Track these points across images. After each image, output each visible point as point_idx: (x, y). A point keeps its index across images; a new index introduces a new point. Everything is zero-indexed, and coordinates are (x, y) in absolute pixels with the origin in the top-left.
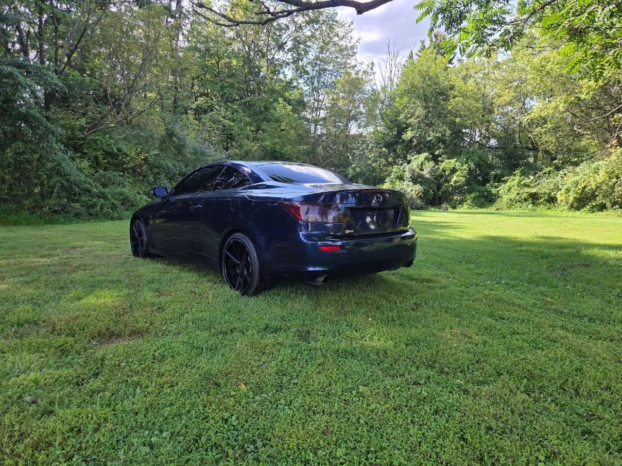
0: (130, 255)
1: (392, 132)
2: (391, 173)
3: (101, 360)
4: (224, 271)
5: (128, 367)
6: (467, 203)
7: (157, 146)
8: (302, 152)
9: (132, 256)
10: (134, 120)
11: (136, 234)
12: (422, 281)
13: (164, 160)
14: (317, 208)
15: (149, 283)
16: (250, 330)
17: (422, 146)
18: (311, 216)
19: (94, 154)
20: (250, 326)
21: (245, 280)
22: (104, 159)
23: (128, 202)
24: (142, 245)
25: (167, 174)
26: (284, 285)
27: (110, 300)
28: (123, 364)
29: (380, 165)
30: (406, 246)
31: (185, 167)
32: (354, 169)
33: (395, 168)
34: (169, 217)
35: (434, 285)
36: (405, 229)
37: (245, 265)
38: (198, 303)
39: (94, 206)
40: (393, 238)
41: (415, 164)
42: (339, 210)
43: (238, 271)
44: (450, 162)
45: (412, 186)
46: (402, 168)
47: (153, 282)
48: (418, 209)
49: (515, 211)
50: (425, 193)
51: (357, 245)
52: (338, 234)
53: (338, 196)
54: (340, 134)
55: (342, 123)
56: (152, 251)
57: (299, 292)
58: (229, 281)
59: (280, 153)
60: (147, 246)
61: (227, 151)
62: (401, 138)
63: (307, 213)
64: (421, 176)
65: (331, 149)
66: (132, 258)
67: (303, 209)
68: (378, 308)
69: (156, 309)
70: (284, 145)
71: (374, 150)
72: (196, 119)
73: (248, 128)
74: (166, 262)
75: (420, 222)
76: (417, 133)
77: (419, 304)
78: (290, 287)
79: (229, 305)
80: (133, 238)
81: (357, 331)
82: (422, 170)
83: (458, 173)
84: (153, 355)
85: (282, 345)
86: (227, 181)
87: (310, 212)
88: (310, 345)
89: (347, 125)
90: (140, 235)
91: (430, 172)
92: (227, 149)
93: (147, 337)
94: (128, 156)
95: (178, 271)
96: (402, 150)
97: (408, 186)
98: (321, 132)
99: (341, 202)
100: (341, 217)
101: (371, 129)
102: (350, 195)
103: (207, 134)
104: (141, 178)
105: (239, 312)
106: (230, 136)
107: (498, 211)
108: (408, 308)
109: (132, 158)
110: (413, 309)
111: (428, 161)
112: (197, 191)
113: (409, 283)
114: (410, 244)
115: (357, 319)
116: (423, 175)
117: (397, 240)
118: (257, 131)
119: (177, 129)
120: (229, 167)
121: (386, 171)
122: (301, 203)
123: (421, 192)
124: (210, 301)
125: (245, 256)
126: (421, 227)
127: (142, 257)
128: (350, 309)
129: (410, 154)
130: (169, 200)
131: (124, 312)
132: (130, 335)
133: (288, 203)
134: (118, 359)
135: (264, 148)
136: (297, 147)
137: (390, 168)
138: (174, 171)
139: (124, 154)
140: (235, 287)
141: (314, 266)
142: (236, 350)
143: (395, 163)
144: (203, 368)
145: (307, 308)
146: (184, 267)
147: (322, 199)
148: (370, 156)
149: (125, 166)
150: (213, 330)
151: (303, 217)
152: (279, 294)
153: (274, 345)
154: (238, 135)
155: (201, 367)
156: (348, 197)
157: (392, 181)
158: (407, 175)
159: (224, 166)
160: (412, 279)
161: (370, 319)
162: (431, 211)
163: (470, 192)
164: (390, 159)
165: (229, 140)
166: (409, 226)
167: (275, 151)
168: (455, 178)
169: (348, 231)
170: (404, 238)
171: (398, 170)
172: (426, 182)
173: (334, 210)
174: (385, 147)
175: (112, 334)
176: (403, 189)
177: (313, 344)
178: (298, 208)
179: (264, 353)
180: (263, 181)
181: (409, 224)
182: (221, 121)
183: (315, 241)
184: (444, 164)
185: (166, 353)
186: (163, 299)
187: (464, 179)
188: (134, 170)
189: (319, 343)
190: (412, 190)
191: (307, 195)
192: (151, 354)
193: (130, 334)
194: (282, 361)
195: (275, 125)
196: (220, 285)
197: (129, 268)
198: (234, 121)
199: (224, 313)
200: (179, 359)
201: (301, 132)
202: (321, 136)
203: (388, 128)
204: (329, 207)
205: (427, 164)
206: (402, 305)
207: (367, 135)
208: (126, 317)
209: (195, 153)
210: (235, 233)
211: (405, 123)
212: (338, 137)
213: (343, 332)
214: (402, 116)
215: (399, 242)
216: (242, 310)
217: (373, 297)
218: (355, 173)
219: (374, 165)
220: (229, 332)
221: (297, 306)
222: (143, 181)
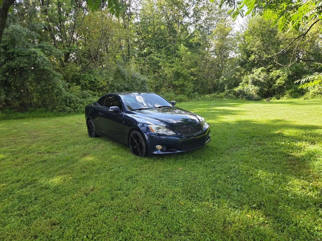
2: (243, 80)
6: (287, 95)
13: (116, 83)
17: (261, 63)
19: (84, 82)
22: (89, 84)
32: (223, 79)
33: (245, 77)
39: (77, 108)
41: (255, 75)
44: (276, 72)
45: (253, 87)
46: (249, 77)
48: (256, 100)
49: (316, 100)
50: (261, 90)
62: (249, 59)
76: (257, 56)
82: (259, 77)
83: (280, 78)
91: (264, 79)
96: (250, 66)
97: (251, 87)
103: (142, 67)
107: (305, 100)
109: (101, 83)
111: (263, 72)
116: (260, 81)
123: (258, 90)
129: (254, 68)
136: (191, 69)
137: (242, 77)
138: (121, 88)
139: (98, 81)
149: (97, 87)
154: (162, 65)
157: (243, 85)
158: (250, 81)
163: (288, 89)
168: (278, 81)
171: (247, 78)
172: (261, 84)
174: (240, 65)
176: (248, 89)
182: (155, 59)
184: (272, 73)
187: (284, 81)
190: (253, 90)
205: (262, 74)
211: (250, 51)
214: (249, 47)
218: (223, 81)
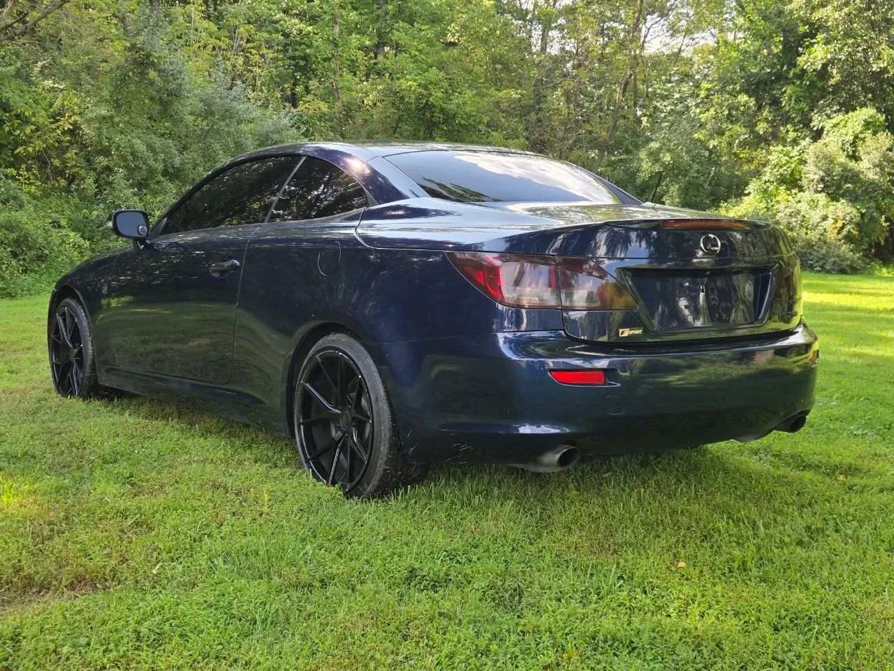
0: (49, 391)
1: (769, 48)
2: (764, 166)
3: (12, 639)
4: (300, 434)
5: (77, 656)
7: (105, 93)
8: (504, 105)
9: (54, 394)
10: (42, 23)
11: (66, 336)
12: (833, 471)
13: (122, 133)
14: (544, 269)
15: (105, 462)
16: (369, 582)
17: (856, 87)
18: (528, 290)
20: (368, 573)
21: (354, 457)
23: (30, 248)
24: (81, 363)
25: (130, 171)
26: (454, 474)
27: (14, 501)
28: (65, 650)
29: (730, 144)
30: (786, 373)
31: (181, 153)
32: (655, 157)
33: (776, 154)
34: (143, 293)
35: (864, 481)
36: (783, 326)
37: (354, 419)
38: (234, 514)
40: (753, 353)
41: (833, 142)
42: (603, 274)
43: (335, 434)
45: (826, 206)
46: (794, 153)
47: (116, 461)
48: (842, 271)
50: (864, 224)
51: (651, 369)
52: (601, 339)
53: (602, 237)
54: (615, 53)
55: (621, 22)
56: (106, 380)
57: (496, 491)
58: (312, 459)
59: (442, 110)
60: (93, 369)
61: (295, 106)
62: (795, 65)
63: (517, 282)
64: (854, 177)
65: (590, 96)
66: (55, 398)
67: (508, 272)
68: (705, 538)
69: (131, 527)
70: (453, 86)
71: (715, 99)
72: (208, 17)
73: (354, 39)
74: (144, 409)
75: (842, 309)
76: (841, 49)
77: (817, 530)
78: (472, 479)
79: (314, 521)
80: (56, 346)
81: (645, 592)
82: (854, 157)
84: (137, 632)
85: (450, 619)
86: (303, 197)
87: (527, 279)
88: (522, 621)
89: (636, 28)
90: (76, 337)
91: (880, 165)
92: (293, 100)
93: (115, 591)
94: (26, 121)
95: (176, 434)
96: (798, 100)
97: (813, 204)
98: (562, 49)
99: (611, 253)
100: (609, 293)
101: (706, 39)
102: (633, 235)
103: (241, 61)
104: (63, 182)
105: (340, 538)
106: (302, 63)
108: (787, 540)
109: (37, 130)
110: (800, 543)
111: (875, 133)
112: (221, 222)
113: (793, 474)
114: (797, 370)
115: (649, 564)
116: (857, 174)
117: (764, 358)
118: (378, 47)
119: (160, 47)
120: (310, 159)
121: (750, 161)
122: (504, 256)
123: (850, 222)
124: (265, 509)
125: (353, 395)
126: (846, 324)
127: (80, 395)
128: (629, 535)
129: (821, 111)
130: (152, 245)
131: (52, 530)
132: (72, 587)
133: (467, 255)
134: (52, 637)
135: (397, 98)
136: (492, 91)
137: (760, 154)
138: (151, 162)
139: (18, 116)
140: (326, 478)
141: (536, 421)
142: (335, 625)
143: (774, 137)
144: (259, 663)
145: (515, 533)
146: (192, 424)
147: (558, 244)
148: (703, 117)
149: (20, 149)
150: (276, 580)
151: (508, 293)
152: (442, 498)
153: (431, 619)
154: (325, 60)
155: (254, 661)
156: (627, 241)
157: (765, 191)
158: (812, 173)
159: (300, 156)
160: (804, 466)
161: (682, 564)
162: (881, 278)
164: (761, 128)
165: (298, 75)
166: (796, 320)
167: (429, 107)
169: (626, 333)
170: (783, 352)
171: (784, 159)
172: (866, 192)
173: (590, 274)
174: (747, 92)
175: (29, 582)
176: (798, 212)
177: (530, 618)
178: (495, 270)
179: (405, 637)
180: (400, 196)
181: (796, 314)
182: (277, 22)
183: (539, 356)
185: (167, 627)
186: (145, 502)
188: (42, 160)
189: (545, 616)
190: (825, 218)
191: (520, 236)
192: (131, 628)
193: (72, 583)
194: (451, 656)
195: (428, 32)
196: (287, 470)
197: (52, 425)
198: (313, 19)
199: (303, 540)
200: (196, 643)
201: (501, 49)
202: (558, 61)
203: (757, 35)
204: (577, 267)
205: (869, 141)
206: (771, 531)
207: (696, 58)
208: (57, 542)
209: (208, 113)
210: (328, 334)
211: (806, 22)
212: (609, 63)
213: (610, 592)
215: (770, 362)
216: (347, 533)
217: (694, 508)
218: (657, 168)
219: (712, 144)
220: (317, 584)
221: (488, 525)
222: (68, 191)
